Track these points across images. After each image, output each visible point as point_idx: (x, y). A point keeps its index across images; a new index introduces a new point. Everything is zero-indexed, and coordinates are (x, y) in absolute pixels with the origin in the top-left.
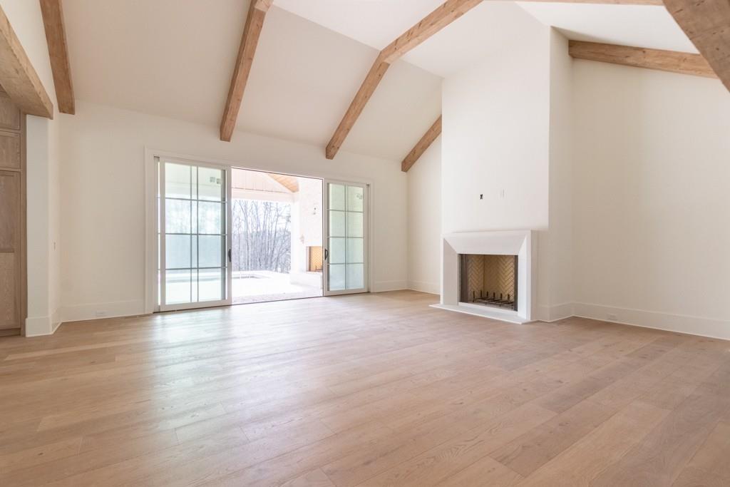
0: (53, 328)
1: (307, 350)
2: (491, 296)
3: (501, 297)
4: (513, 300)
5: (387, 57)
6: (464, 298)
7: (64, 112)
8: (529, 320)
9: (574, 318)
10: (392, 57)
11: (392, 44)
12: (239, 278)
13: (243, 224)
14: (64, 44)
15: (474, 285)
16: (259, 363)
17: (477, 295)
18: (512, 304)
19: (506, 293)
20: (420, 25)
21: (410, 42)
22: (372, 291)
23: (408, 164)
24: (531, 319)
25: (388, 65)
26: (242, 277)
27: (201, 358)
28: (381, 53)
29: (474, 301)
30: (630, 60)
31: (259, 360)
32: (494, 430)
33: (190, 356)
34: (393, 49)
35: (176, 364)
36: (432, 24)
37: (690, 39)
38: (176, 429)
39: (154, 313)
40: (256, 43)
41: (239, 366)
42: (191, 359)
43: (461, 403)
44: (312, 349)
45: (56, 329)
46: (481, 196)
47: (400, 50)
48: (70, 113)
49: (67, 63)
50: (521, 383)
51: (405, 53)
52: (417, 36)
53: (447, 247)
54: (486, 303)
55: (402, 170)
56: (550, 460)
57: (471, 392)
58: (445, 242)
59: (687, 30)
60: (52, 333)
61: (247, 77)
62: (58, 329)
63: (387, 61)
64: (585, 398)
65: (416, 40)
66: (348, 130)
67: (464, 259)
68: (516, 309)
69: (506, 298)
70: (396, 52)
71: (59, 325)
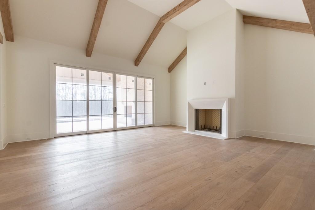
0: (4, 147)
1: (131, 154)
2: (209, 127)
3: (213, 128)
4: (219, 129)
5: (164, 20)
6: (197, 128)
7: (8, 41)
8: (227, 138)
9: (245, 136)
10: (166, 20)
11: (166, 14)
12: (93, 120)
13: (94, 96)
14: (8, 6)
15: (201, 122)
16: (109, 162)
17: (203, 127)
18: (219, 131)
19: (215, 126)
20: (179, 6)
21: (175, 14)
22: (155, 126)
23: (171, 69)
24: (228, 137)
25: (164, 24)
26: (94, 120)
27: (80, 160)
28: (161, 18)
29: (202, 129)
30: (270, 25)
31: (109, 160)
32: (229, 193)
33: (74, 159)
34: (167, 16)
35: (68, 163)
36: (185, 5)
37: (307, 13)
38: (71, 200)
39: (55, 137)
40: (104, 11)
41: (100, 164)
42: (75, 160)
43: (210, 180)
44: (133, 154)
45: (5, 147)
46: (205, 83)
47: (170, 17)
48: (11, 41)
49: (10, 16)
50: (234, 168)
51: (172, 18)
52: (178, 11)
53: (190, 106)
54: (207, 131)
55: (168, 72)
56: (260, 208)
57: (212, 173)
58: (189, 103)
59: (307, 8)
60: (3, 149)
61: (99, 26)
62: (6, 147)
63: (163, 22)
64: (264, 175)
65: (177, 12)
66: (145, 53)
67: (197, 111)
68: (221, 133)
69: (216, 128)
70: (168, 18)
71: (6, 145)
